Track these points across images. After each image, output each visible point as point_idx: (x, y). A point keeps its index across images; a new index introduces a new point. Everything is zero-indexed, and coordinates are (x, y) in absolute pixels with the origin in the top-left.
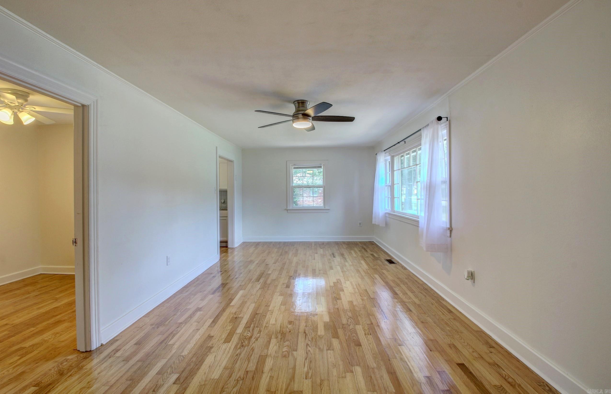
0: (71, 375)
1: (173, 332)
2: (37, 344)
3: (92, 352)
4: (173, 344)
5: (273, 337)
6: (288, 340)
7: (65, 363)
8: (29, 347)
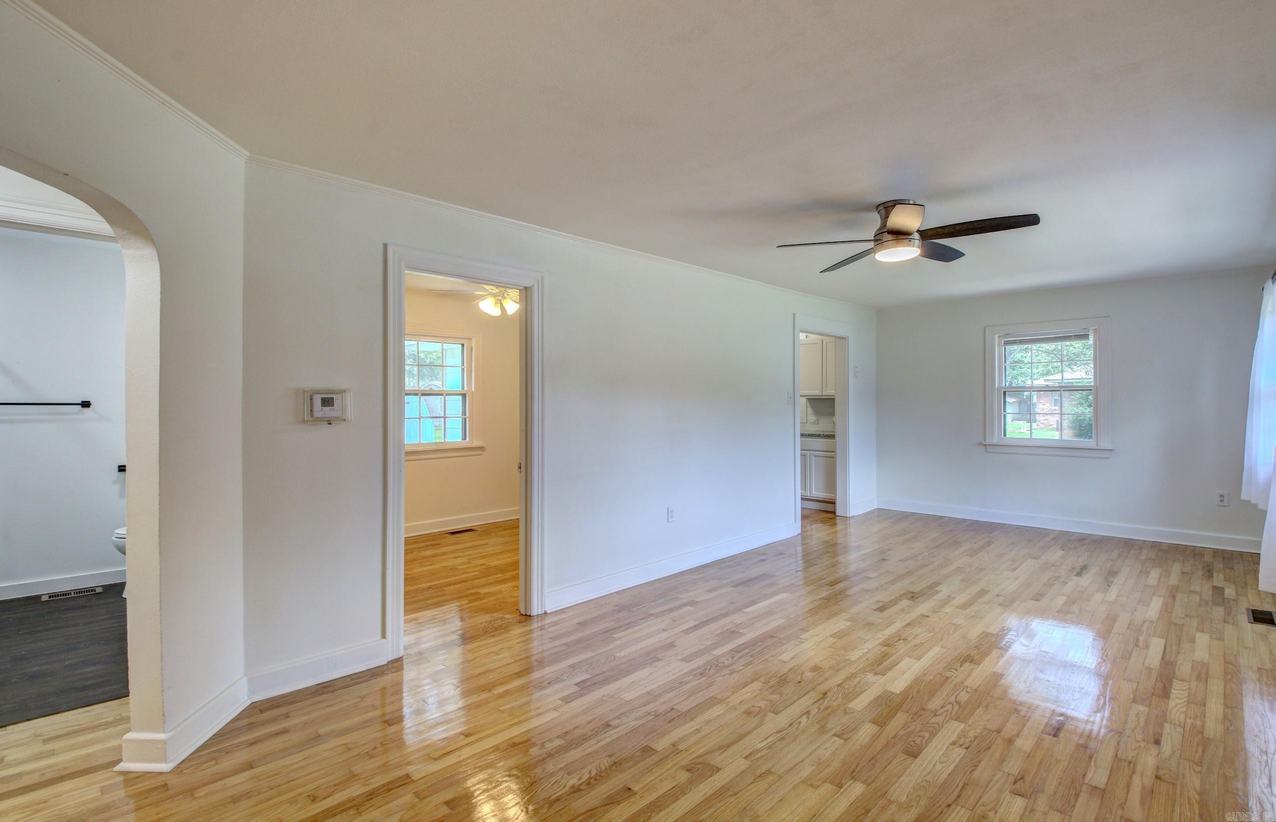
0: (493, 635)
1: (632, 622)
2: (491, 593)
3: (532, 618)
4: (617, 639)
5: (762, 679)
6: (781, 694)
7: (498, 621)
8: (483, 594)
